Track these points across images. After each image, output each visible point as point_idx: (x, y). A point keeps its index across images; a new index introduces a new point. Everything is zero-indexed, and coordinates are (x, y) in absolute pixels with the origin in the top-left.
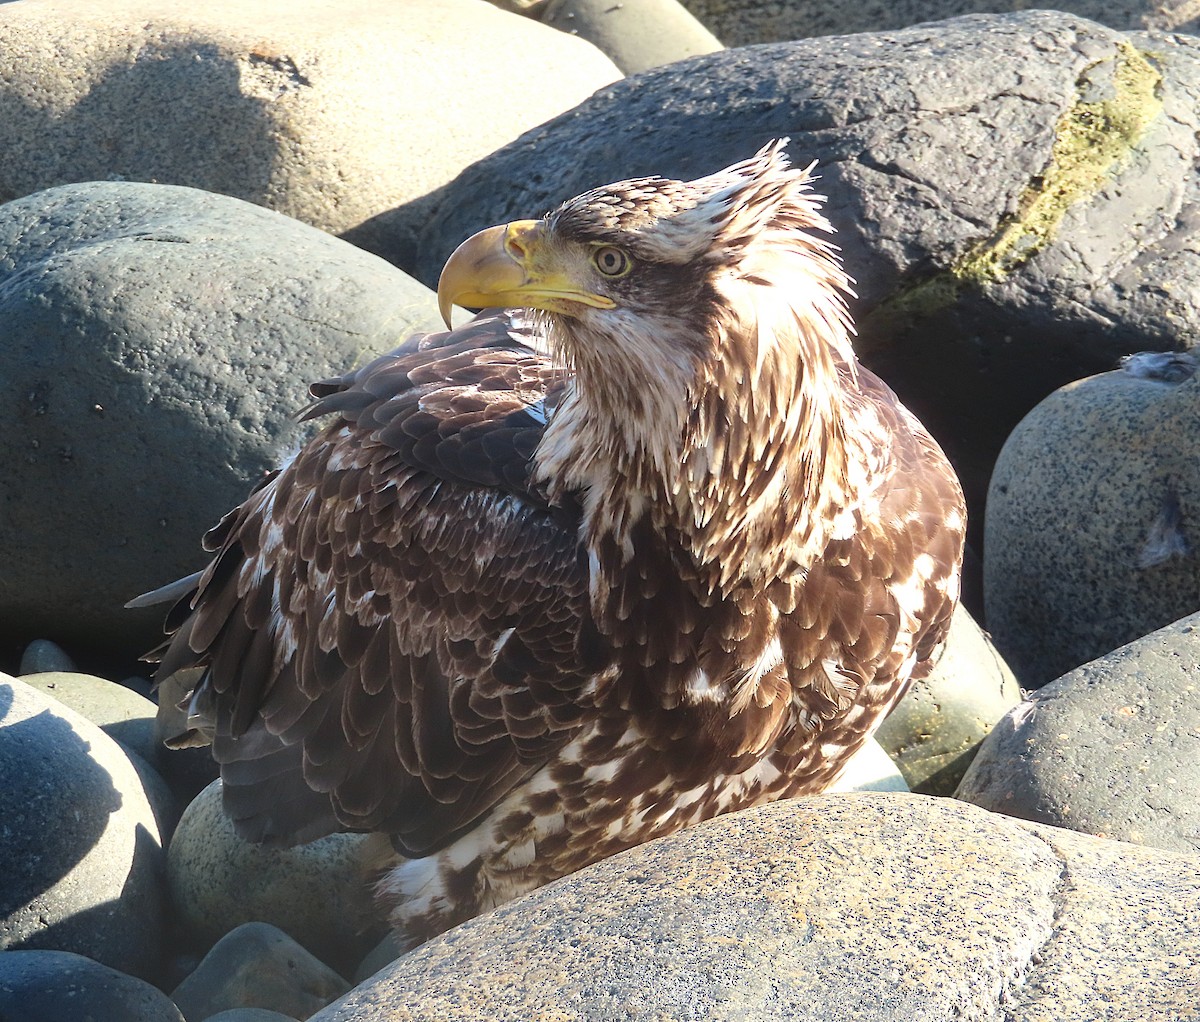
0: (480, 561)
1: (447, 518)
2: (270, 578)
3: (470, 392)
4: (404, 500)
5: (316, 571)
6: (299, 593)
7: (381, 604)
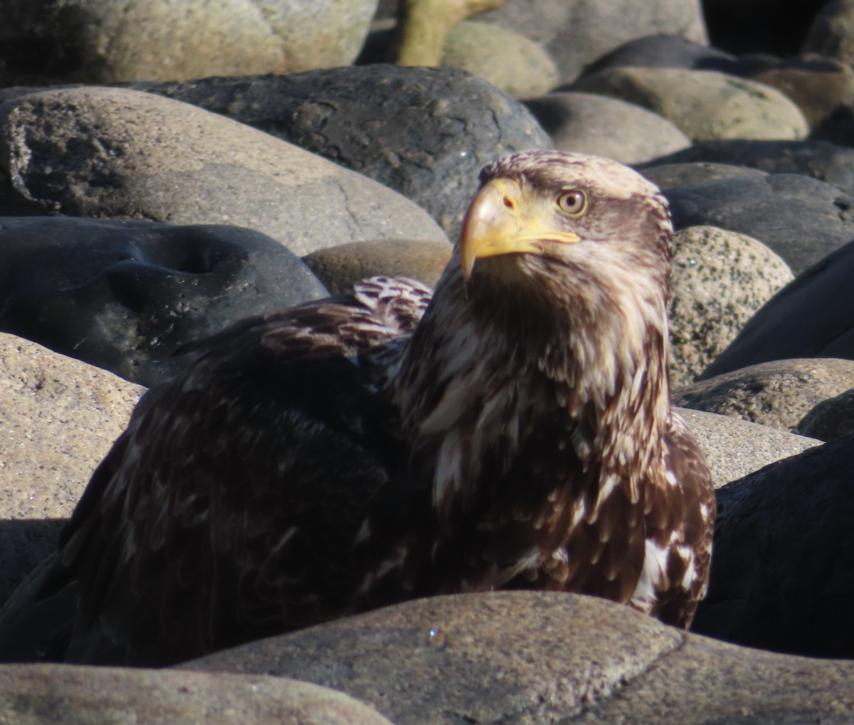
0: (282, 467)
1: (261, 433)
2: (123, 493)
3: (305, 332)
4: (230, 417)
5: (158, 483)
6: (143, 502)
7: (200, 505)
